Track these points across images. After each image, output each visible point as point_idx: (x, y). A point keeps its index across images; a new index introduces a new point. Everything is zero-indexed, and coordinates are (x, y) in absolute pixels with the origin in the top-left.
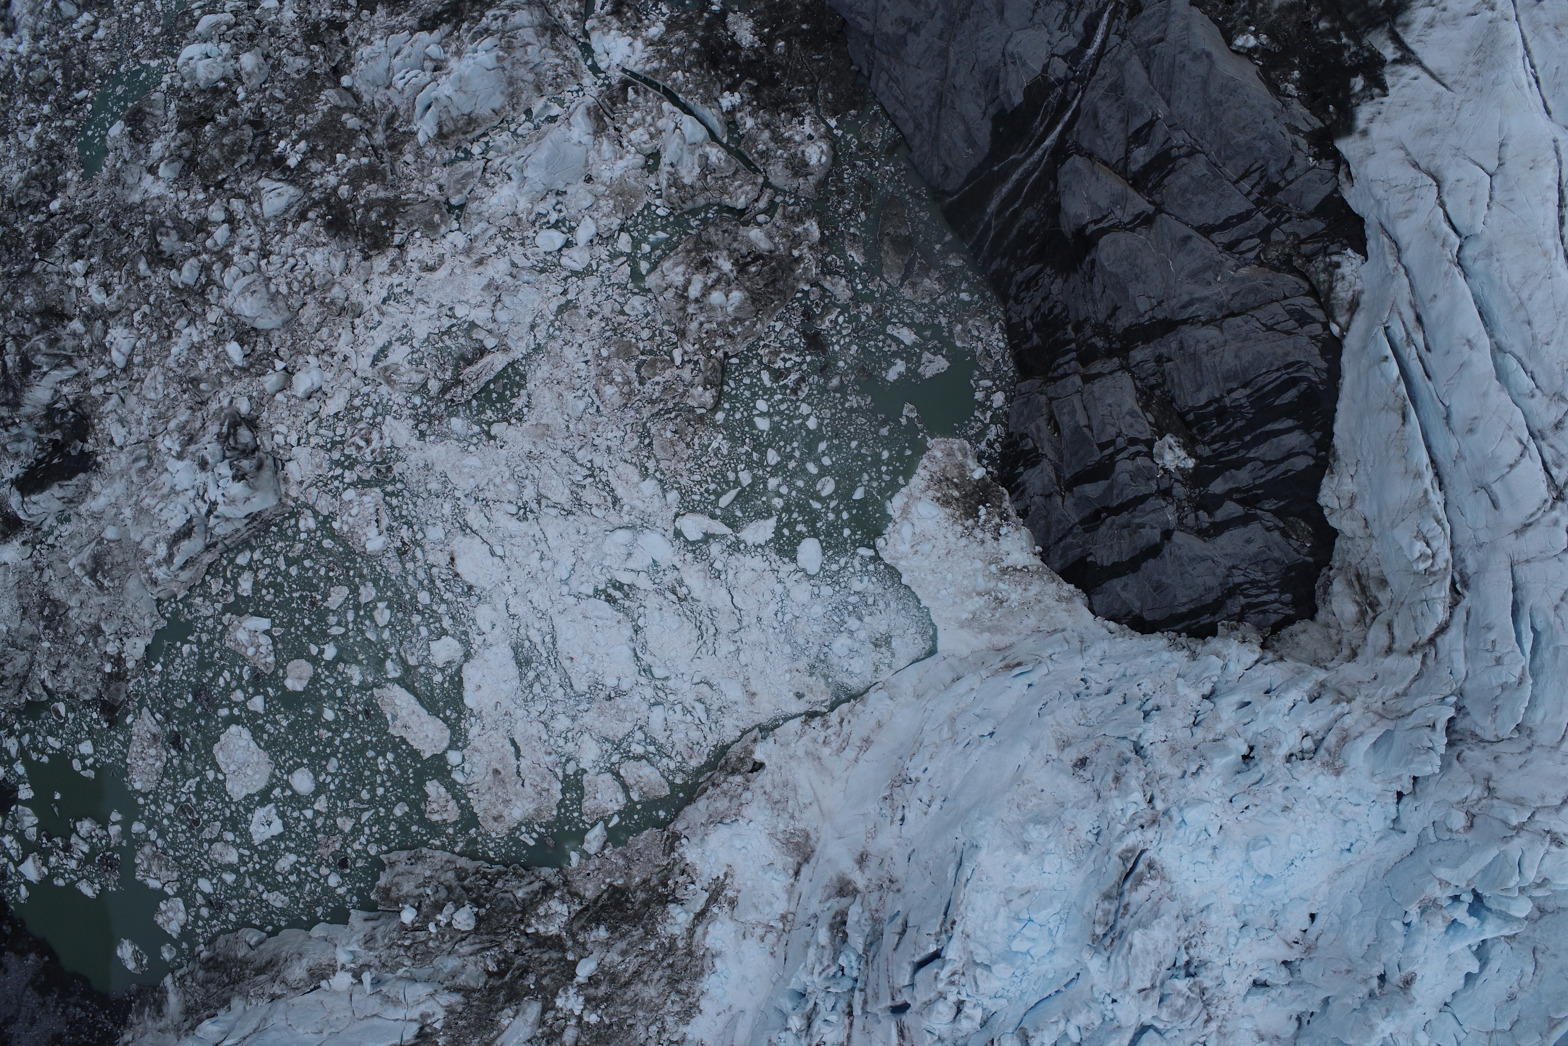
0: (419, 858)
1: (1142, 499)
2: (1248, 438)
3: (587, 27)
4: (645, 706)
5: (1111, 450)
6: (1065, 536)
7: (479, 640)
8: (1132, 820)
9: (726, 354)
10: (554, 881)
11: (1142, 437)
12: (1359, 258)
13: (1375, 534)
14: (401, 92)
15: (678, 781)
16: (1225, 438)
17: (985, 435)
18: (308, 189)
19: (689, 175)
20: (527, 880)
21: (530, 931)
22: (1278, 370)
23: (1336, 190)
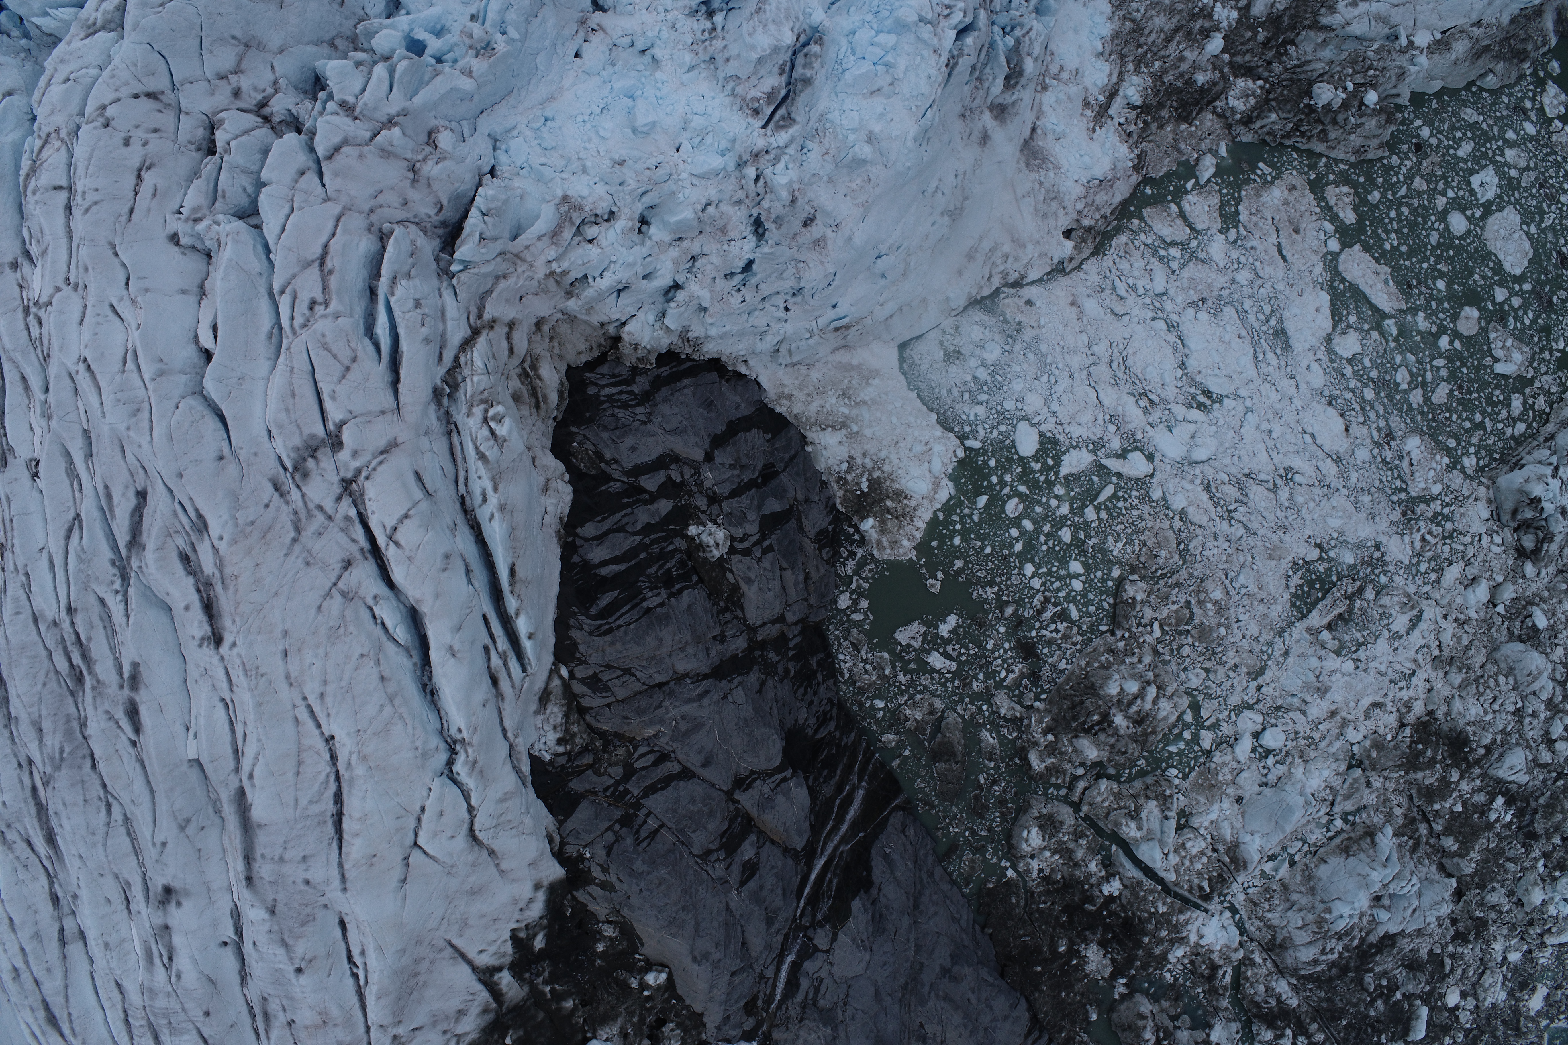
0: (1358, 151)
1: (733, 495)
2: (643, 556)
3: (1241, 951)
4: (1172, 293)
5: (765, 544)
7: (1320, 354)
8: (778, 159)
10: (1240, 129)
11: (738, 557)
12: (537, 751)
13: (528, 453)
14: (1412, 873)
16: (664, 556)
18: (1484, 776)
19: (1151, 810)
20: (1265, 130)
21: (1260, 83)
22: (620, 627)
23: (561, 823)
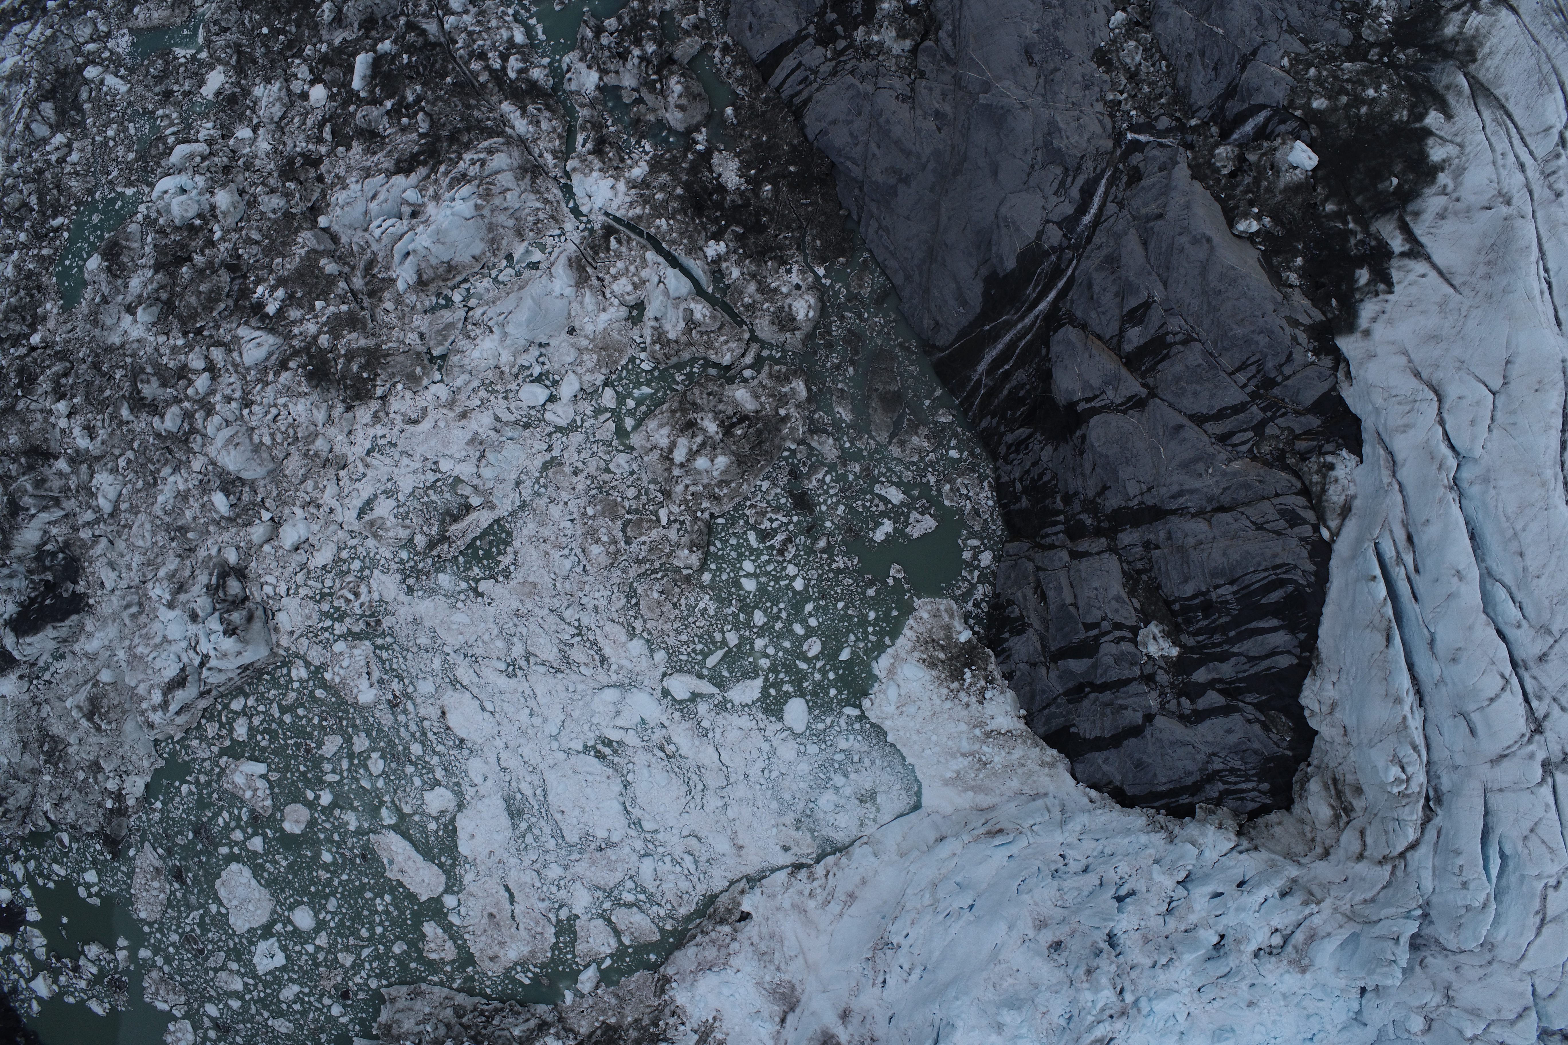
0: (418, 994)
1: (1127, 682)
2: (1233, 633)
3: (568, 168)
4: (635, 857)
5: (1096, 632)
6: (1048, 705)
7: (471, 791)
8: (1103, 1010)
9: (712, 515)
10: (549, 1018)
11: (1128, 623)
12: (1354, 459)
13: (1354, 742)
14: (379, 240)
15: (668, 927)
16: (1210, 631)
17: (972, 594)
18: (289, 337)
19: (674, 329)
20: (523, 1017)
22: (1265, 570)
23: (1334, 388)
